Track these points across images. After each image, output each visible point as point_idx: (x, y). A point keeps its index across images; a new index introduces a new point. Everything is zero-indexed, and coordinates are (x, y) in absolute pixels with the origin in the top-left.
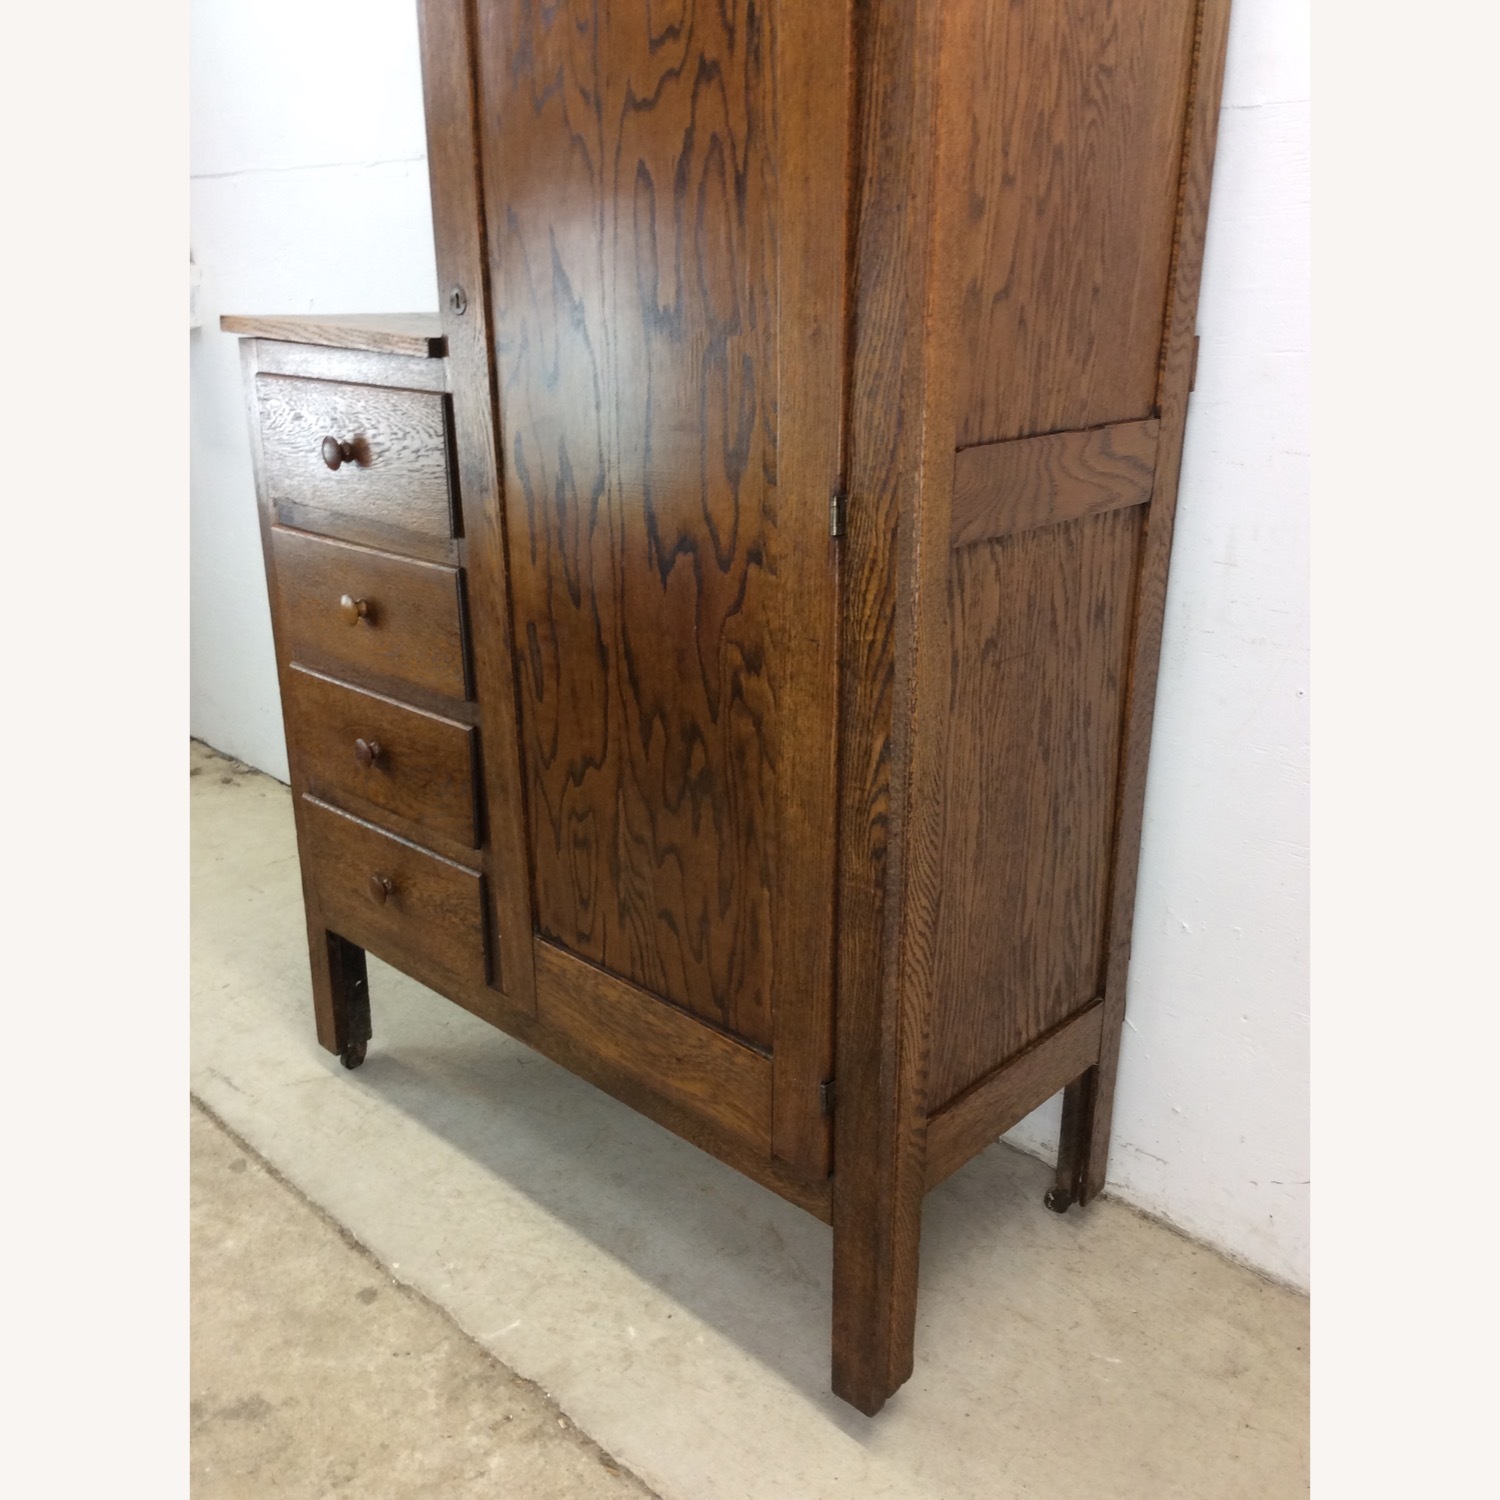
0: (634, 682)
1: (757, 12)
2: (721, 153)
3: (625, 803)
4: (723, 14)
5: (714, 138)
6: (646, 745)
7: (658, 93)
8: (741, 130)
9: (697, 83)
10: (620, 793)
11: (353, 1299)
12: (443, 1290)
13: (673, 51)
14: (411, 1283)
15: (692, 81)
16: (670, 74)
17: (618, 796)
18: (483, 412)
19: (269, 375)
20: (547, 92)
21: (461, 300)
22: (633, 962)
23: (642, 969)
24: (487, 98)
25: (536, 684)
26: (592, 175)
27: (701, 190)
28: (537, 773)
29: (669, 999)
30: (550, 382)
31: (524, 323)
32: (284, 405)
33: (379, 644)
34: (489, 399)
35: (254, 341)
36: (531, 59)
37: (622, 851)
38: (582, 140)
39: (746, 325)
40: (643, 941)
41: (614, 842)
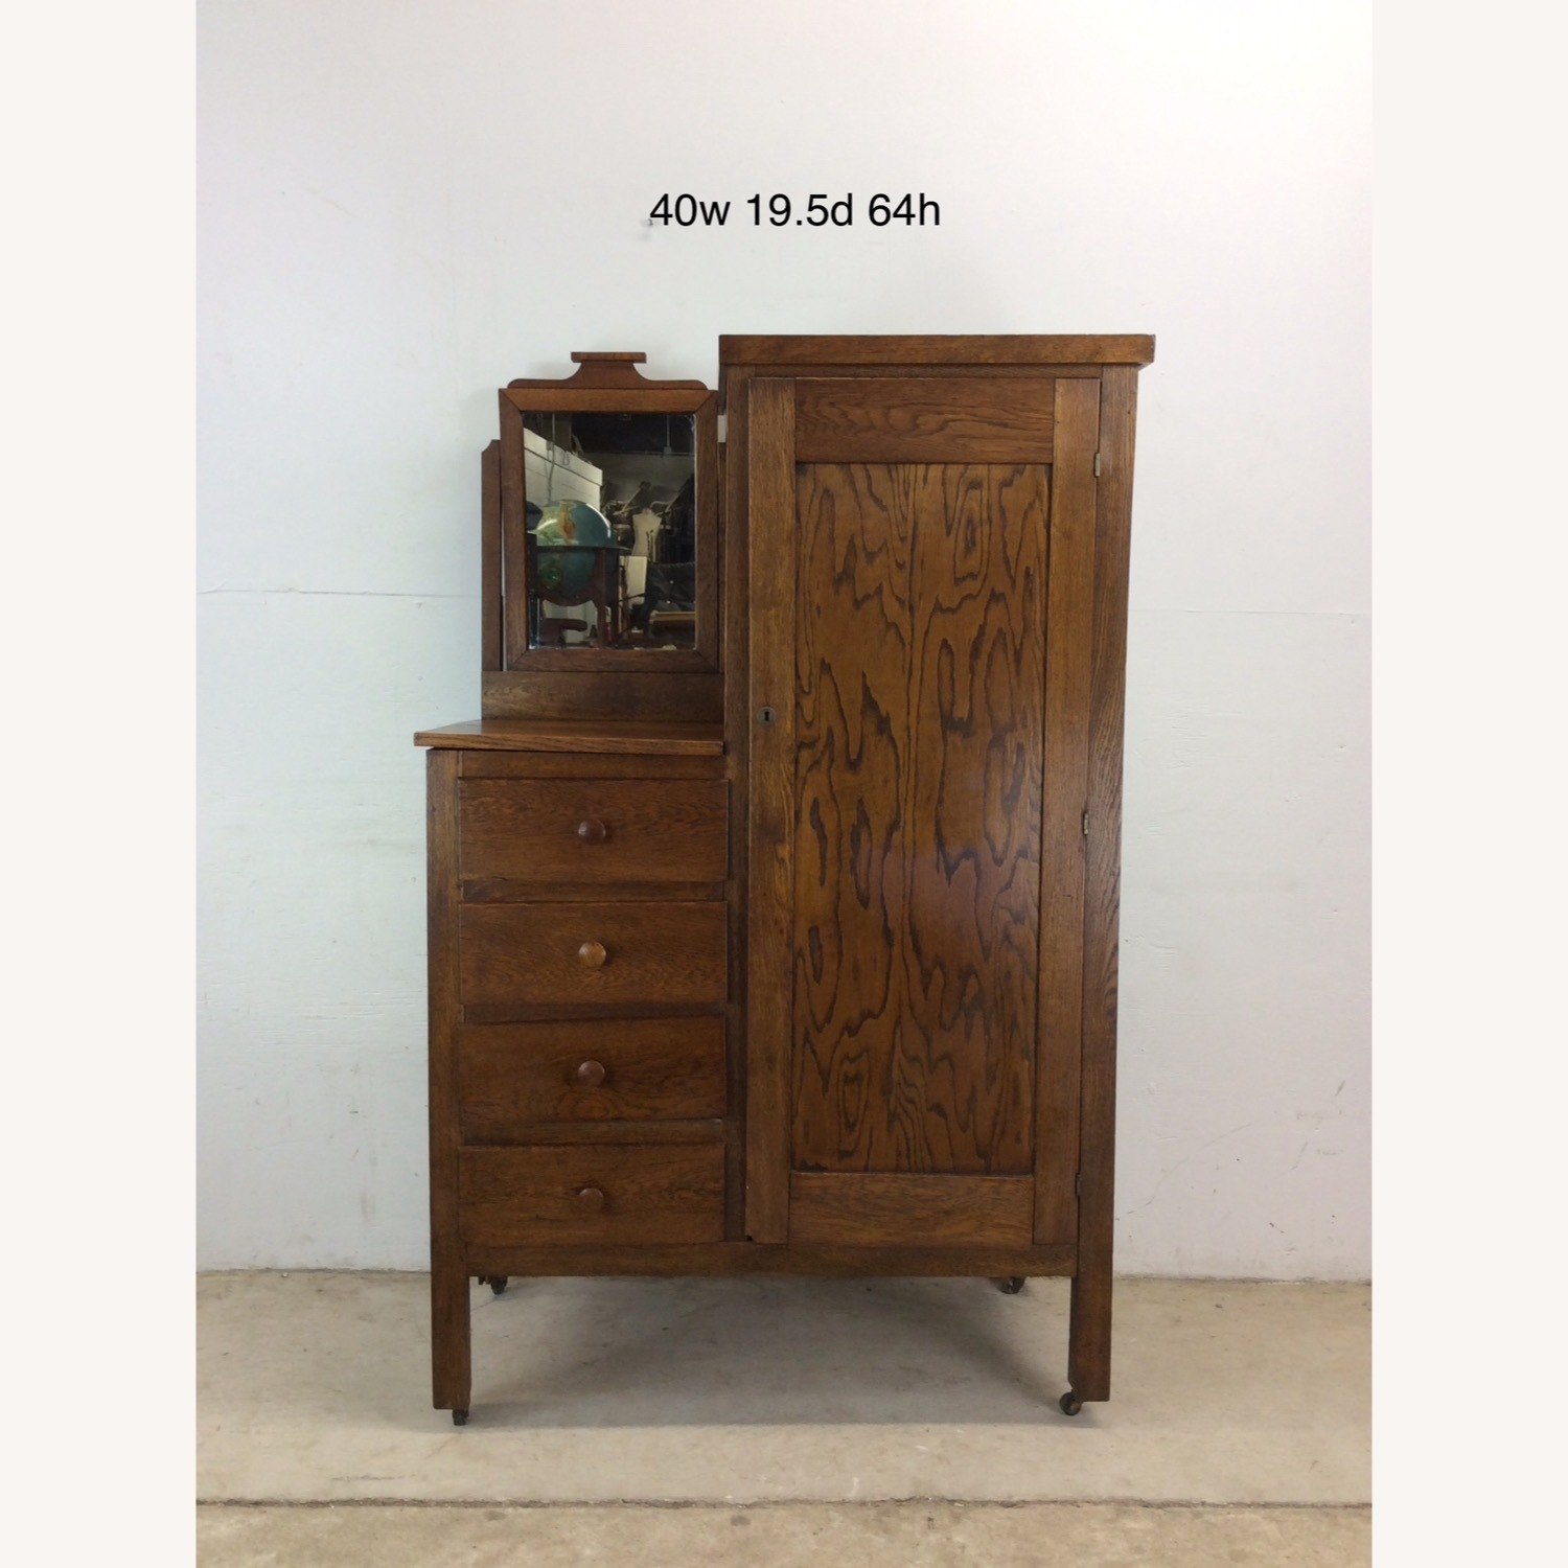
0: (917, 950)
1: (1031, 572)
2: (1005, 639)
3: (901, 1036)
4: (1009, 570)
5: (1000, 630)
6: (925, 990)
7: (960, 604)
8: (1019, 628)
9: (989, 602)
10: (898, 1031)
11: (734, 1527)
12: (781, 1490)
13: (972, 586)
14: (756, 1500)
15: (986, 600)
16: (969, 596)
17: (894, 1033)
18: (785, 787)
19: (482, 778)
20: (867, 597)
21: (770, 716)
22: (899, 1155)
23: (908, 1157)
24: (807, 596)
25: (815, 971)
26: (904, 645)
27: (990, 656)
28: (807, 1039)
29: (934, 1171)
30: (853, 765)
31: (830, 730)
32: (504, 801)
33: (612, 978)
34: (793, 778)
35: (455, 752)
36: (854, 578)
37: (896, 1072)
38: (895, 625)
39: (1020, 726)
40: (911, 1135)
41: (889, 1069)
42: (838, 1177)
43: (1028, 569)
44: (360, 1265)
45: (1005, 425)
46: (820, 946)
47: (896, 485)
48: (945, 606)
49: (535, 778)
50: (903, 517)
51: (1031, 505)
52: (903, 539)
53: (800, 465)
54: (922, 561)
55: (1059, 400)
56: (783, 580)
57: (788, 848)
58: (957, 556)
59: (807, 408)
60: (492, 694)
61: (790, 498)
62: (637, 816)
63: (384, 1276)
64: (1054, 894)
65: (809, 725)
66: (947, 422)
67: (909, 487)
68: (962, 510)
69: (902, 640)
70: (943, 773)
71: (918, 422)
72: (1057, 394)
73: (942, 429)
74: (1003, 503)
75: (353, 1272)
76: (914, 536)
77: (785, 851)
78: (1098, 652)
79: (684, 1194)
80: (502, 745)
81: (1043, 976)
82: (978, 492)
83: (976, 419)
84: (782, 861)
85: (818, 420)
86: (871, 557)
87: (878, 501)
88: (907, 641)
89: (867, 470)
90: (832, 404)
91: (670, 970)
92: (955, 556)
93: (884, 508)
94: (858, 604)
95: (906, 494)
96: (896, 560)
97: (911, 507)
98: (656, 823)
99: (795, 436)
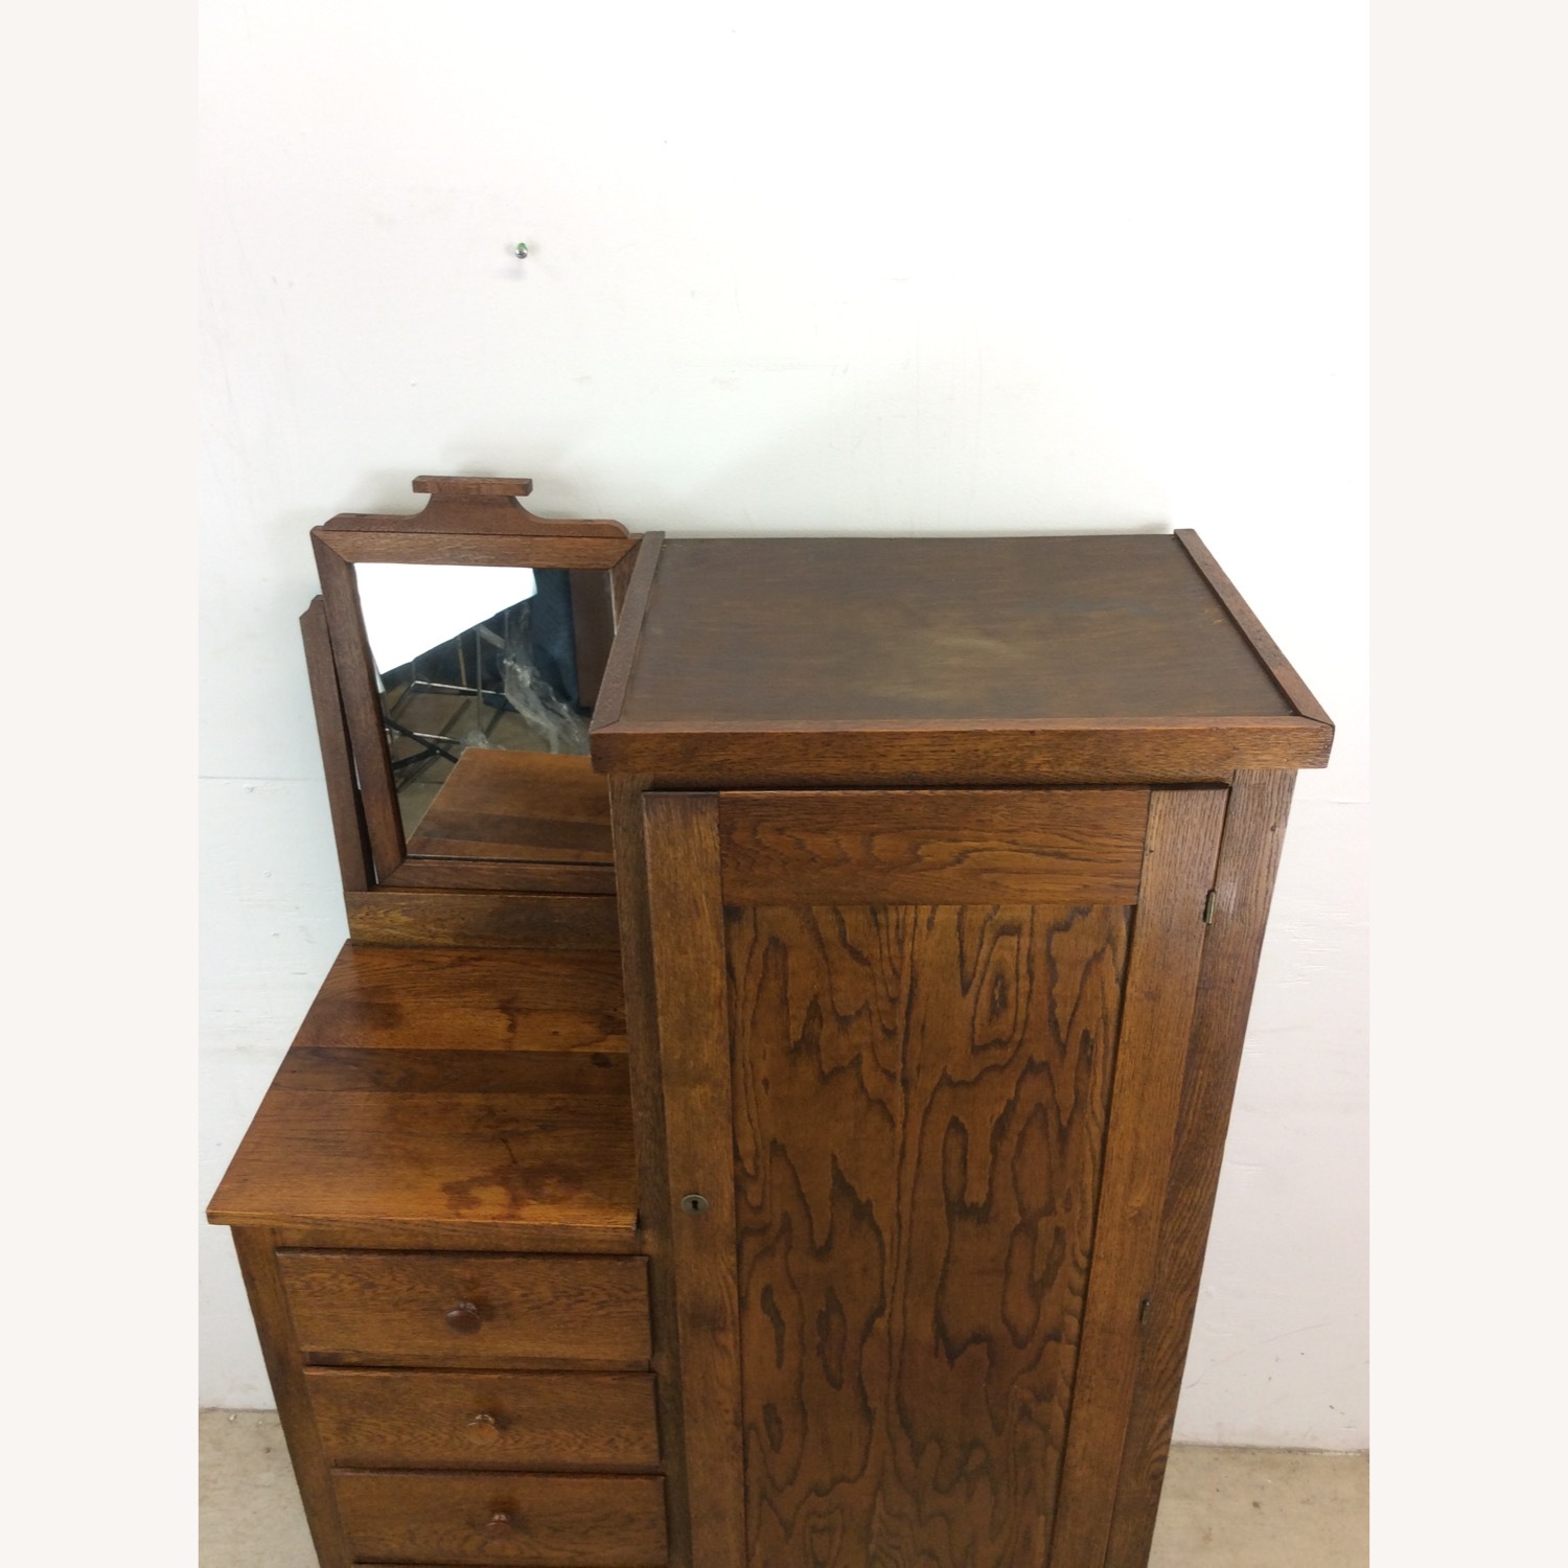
1: (1092, 1036)
2: (1045, 1115)
4: (1057, 1035)
5: (1039, 1105)
6: (916, 1460)
7: (979, 1078)
8: (1068, 1103)
9: (1024, 1073)
13: (997, 1056)
15: (1019, 1072)
16: (994, 1067)
17: (875, 1495)
18: (724, 1278)
20: (838, 1070)
21: (700, 1206)
24: (749, 1067)
25: (772, 1442)
26: (893, 1125)
27: (1022, 1135)
28: (763, 1496)
30: (822, 1252)
31: (786, 1215)
34: (734, 1269)
36: (818, 1047)
37: (876, 1526)
38: (881, 1102)
39: (1061, 1210)
41: (868, 1523)
43: (1086, 1033)
45: (1063, 856)
46: (779, 1421)
47: (883, 931)
48: (956, 1078)
49: (381, 1253)
50: (894, 972)
51: (1098, 956)
52: (893, 1001)
53: (731, 913)
54: (923, 1027)
55: (1154, 821)
56: (711, 1052)
57: (731, 1336)
58: (977, 1021)
59: (737, 837)
60: (362, 915)
61: (716, 954)
62: (523, 1295)
64: (1094, 1377)
65: (759, 1209)
66: (965, 853)
67: (904, 935)
68: (987, 962)
69: (891, 1119)
70: (947, 1260)
71: (919, 853)
72: (1152, 813)
73: (959, 861)
74: (1053, 953)
76: (912, 994)
77: (728, 1339)
78: (1185, 1125)
81: (1070, 1451)
82: (1014, 940)
83: (1014, 847)
84: (724, 1348)
85: (757, 852)
86: (844, 1022)
87: (856, 954)
88: (899, 1119)
89: (836, 912)
90: (780, 831)
91: (584, 1437)
92: (974, 1018)
93: (865, 962)
94: (824, 1078)
95: (900, 942)
96: (883, 1026)
97: (907, 960)
98: (551, 1303)
99: (721, 873)
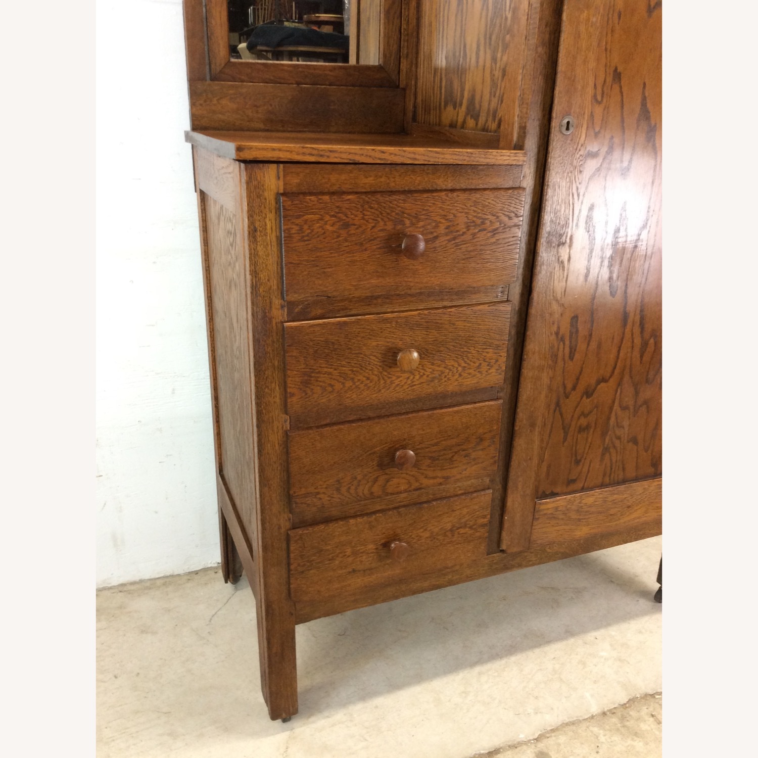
0: (642, 327)
3: (621, 392)
10: (619, 388)
17: (617, 391)
18: (573, 195)
19: (304, 194)
21: (570, 126)
22: (604, 475)
23: (610, 476)
25: (570, 353)
29: (624, 481)
31: (612, 138)
32: (327, 218)
33: (417, 377)
35: (275, 165)
37: (613, 419)
40: (614, 460)
41: (609, 418)
42: (565, 499)
44: (115, 582)
46: (577, 331)
49: (356, 193)
57: (568, 250)
60: (201, 105)
63: (137, 586)
65: (598, 133)
75: (110, 588)
77: (566, 253)
79: (462, 531)
80: (328, 157)
84: (562, 263)
91: (463, 365)
